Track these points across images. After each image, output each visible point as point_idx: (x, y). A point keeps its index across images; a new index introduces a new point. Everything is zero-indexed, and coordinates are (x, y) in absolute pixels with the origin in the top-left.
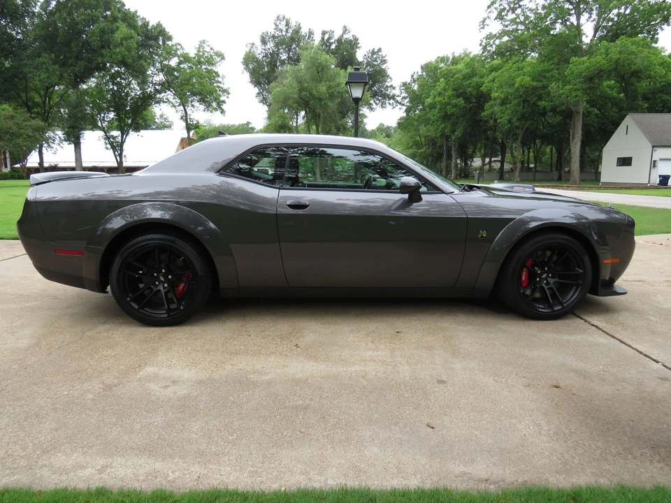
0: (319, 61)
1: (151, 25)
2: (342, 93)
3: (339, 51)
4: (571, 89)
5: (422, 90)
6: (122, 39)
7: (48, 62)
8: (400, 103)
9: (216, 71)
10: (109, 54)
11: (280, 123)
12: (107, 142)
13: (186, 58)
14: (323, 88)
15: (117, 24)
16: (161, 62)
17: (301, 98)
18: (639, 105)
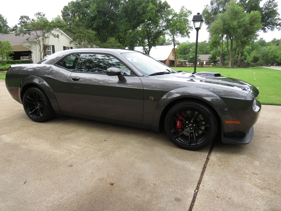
0: (235, 10)
1: (162, 2)
2: (245, 25)
3: (250, 3)
6: (150, 10)
7: (124, 21)
9: (187, 19)
10: (145, 16)
11: (214, 40)
12: (144, 51)
13: (176, 15)
14: (235, 23)
15: (149, 4)
16: (165, 18)
17: (224, 29)
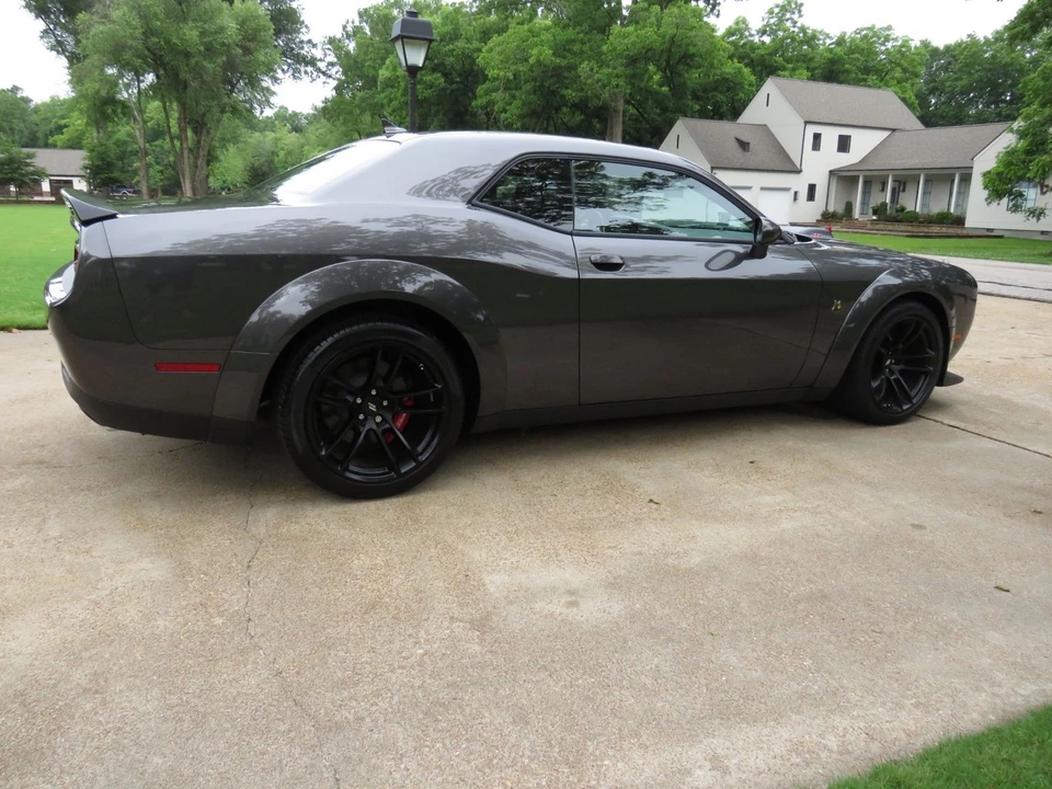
2: (229, 46)
4: (609, 75)
5: (366, 54)
8: (324, 73)
11: (103, 93)
14: (191, 33)
17: (149, 50)
18: (688, 106)
